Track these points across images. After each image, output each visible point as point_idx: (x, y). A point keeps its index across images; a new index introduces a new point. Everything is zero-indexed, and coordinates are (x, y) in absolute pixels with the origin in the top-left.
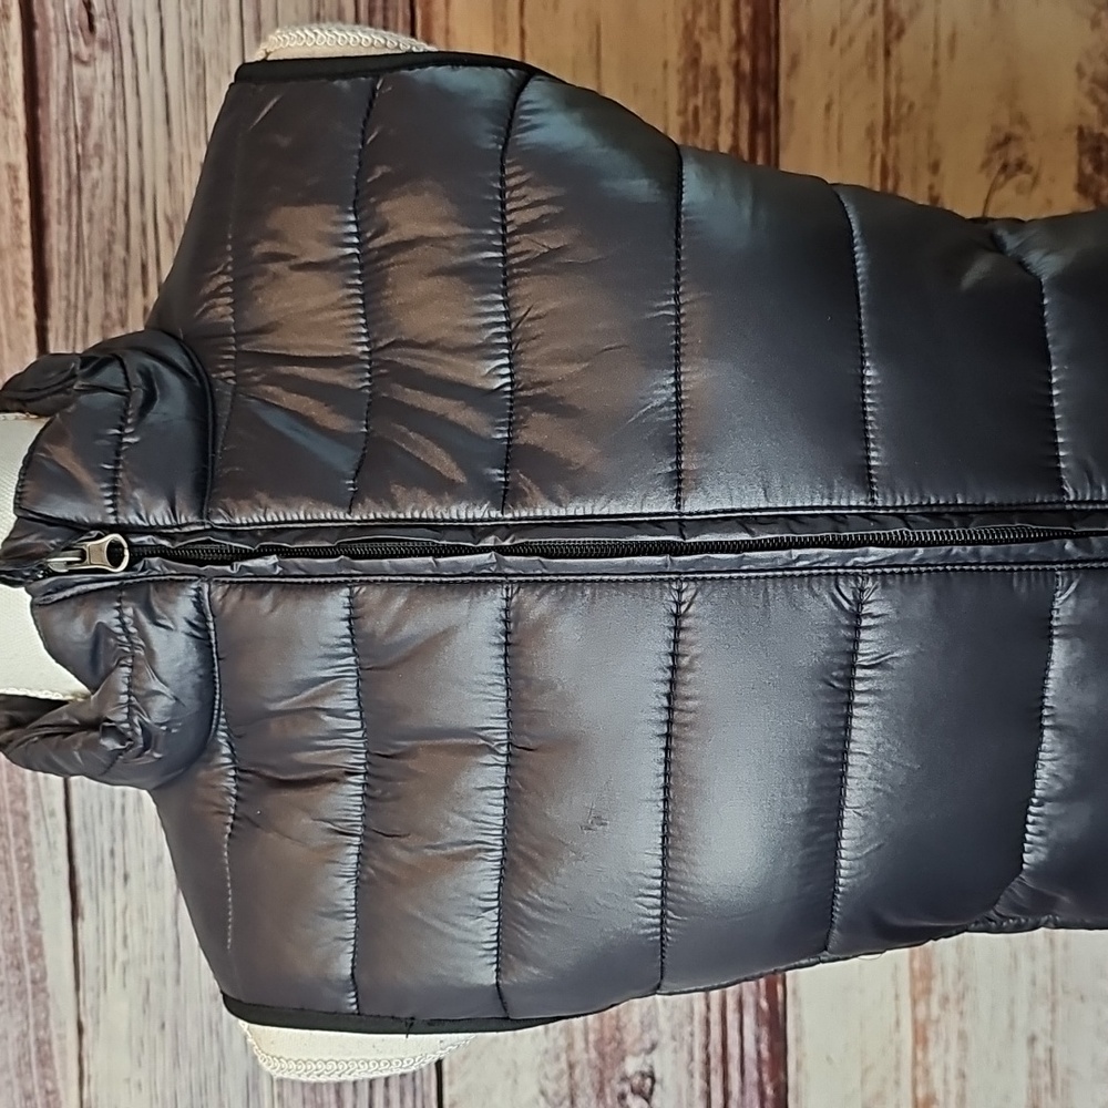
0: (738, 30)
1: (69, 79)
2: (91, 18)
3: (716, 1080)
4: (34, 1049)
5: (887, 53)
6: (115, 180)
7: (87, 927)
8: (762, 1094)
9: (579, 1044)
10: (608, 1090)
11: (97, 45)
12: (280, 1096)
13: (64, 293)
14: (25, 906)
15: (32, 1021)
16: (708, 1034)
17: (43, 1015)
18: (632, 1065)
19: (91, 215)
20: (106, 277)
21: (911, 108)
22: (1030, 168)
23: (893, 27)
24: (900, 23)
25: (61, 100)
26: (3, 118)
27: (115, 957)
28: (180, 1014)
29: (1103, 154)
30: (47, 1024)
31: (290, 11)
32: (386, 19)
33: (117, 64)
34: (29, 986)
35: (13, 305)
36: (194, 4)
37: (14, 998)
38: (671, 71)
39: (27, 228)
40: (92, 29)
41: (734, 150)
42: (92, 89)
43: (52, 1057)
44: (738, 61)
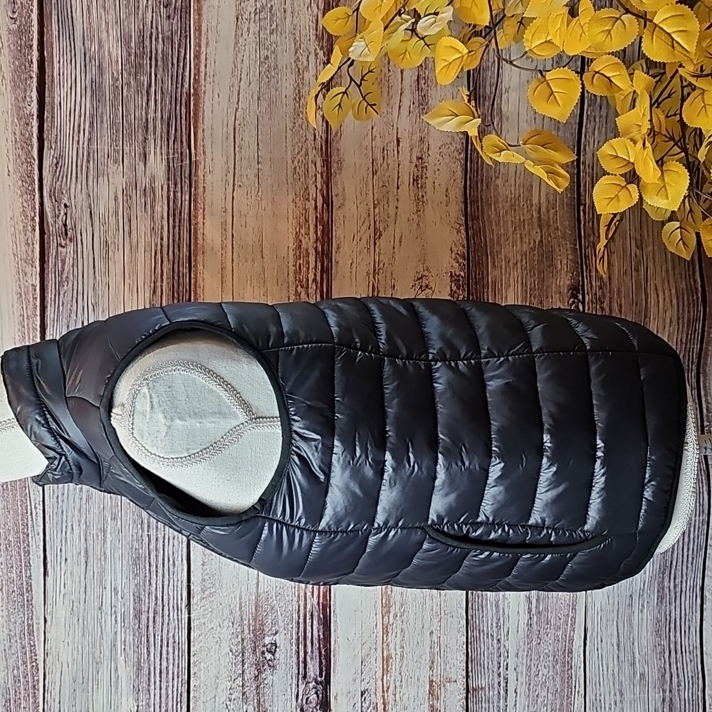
0: (317, 235)
2: (66, 230)
3: (301, 647)
4: (26, 628)
5: (375, 244)
6: (73, 290)
7: (49, 579)
8: (320, 653)
9: (246, 631)
10: (257, 650)
11: (68, 240)
12: (124, 649)
13: (52, 332)
14: (26, 570)
15: (26, 616)
16: (299, 628)
17: (31, 615)
18: (267, 640)
19: (63, 303)
21: (384, 264)
22: (431, 288)
23: (377, 234)
24: (380, 232)
25: (54, 260)
26: (30, 267)
27: (60, 592)
28: (85, 615)
29: (461, 282)
30: (32, 618)
31: (142, 226)
32: (179, 229)
33: (75, 247)
34: (26, 603)
35: (31, 337)
36: (105, 224)
37: (19, 607)
38: (291, 250)
39: (38, 308)
40: (66, 234)
41: (315, 280)
42: (65, 257)
43: (33, 632)
44: (316, 247)
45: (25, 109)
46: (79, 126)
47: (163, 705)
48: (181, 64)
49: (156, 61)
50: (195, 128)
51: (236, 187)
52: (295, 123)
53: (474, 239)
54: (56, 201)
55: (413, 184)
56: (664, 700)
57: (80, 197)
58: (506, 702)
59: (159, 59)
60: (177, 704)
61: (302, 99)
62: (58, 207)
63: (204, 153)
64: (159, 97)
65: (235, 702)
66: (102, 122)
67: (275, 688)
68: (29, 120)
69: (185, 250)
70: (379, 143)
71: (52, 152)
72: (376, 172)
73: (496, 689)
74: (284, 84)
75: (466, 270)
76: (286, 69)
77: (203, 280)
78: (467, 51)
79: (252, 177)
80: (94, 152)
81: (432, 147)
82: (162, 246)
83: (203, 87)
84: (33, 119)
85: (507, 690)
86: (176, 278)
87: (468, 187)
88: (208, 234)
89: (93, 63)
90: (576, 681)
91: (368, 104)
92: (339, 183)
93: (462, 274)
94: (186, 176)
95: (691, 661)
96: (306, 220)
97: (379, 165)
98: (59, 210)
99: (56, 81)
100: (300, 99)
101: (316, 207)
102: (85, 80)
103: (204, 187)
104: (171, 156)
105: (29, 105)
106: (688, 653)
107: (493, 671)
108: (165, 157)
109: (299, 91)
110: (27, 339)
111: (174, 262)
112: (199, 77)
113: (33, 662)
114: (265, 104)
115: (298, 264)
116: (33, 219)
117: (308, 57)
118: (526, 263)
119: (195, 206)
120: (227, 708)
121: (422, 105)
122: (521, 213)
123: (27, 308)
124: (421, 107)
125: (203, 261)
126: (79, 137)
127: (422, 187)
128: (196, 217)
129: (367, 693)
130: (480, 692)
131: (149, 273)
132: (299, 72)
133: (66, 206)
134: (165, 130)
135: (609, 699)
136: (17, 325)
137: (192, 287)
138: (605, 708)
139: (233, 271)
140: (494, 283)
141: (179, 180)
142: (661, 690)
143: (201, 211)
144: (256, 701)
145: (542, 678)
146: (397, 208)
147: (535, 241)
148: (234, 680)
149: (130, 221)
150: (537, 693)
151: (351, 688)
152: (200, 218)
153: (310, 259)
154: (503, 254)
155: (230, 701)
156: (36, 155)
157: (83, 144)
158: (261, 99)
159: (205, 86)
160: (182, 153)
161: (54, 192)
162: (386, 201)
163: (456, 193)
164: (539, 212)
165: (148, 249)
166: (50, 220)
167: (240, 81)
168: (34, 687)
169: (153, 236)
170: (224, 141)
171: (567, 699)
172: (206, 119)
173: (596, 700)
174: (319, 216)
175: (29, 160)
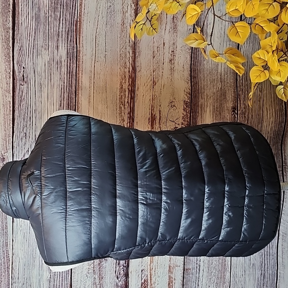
0: (129, 83)
1: (20, 88)
2: (24, 78)
4: (5, 244)
5: (153, 87)
6: (26, 104)
7: (15, 224)
11: (24, 82)
13: (17, 122)
15: (5, 239)
17: (7, 238)
19: (22, 109)
20: (24, 119)
21: (157, 96)
22: (176, 106)
23: (154, 83)
24: (156, 82)
25: (18, 91)
26: (8, 93)
27: (19, 229)
28: (30, 238)
29: (188, 104)
30: (7, 240)
31: (56, 77)
32: (72, 79)
33: (27, 85)
34: (5, 233)
35: (8, 123)
36: (40, 76)
37: (2, 235)
38: (118, 89)
39: (11, 111)
40: (24, 80)
41: (128, 102)
42: (23, 89)
43: (8, 245)
44: (129, 88)
45: (6, 25)
46: (30, 33)
47: (61, 275)
48: (74, 8)
49: (63, 6)
50: (79, 36)
51: (96, 62)
52: (121, 35)
53: (194, 86)
54: (19, 65)
55: (170, 62)
56: (261, 274)
57: (30, 64)
58: (199, 274)
59: (65, 5)
60: (66, 275)
61: (125, 25)
62: (20, 68)
63: (83, 47)
64: (64, 22)
65: (90, 274)
66: (40, 32)
67: (107, 269)
68: (8, 30)
69: (74, 88)
70: (156, 44)
71: (18, 44)
72: (155, 57)
73: (195, 269)
74: (117, 18)
75: (190, 100)
76: (118, 11)
77: (81, 101)
78: (201, 11)
79: (103, 58)
80: (36, 45)
81: (178, 47)
82: (64, 86)
83: (83, 18)
84: (10, 30)
85: (200, 270)
86: (70, 100)
87: (192, 64)
88: (84, 81)
89: (36, 6)
90: (227, 266)
91: (153, 29)
92: (139, 61)
93: (189, 101)
94: (75, 56)
95: (273, 259)
96: (125, 76)
97: (156, 54)
98: (21, 69)
99: (20, 13)
100: (124, 24)
101: (129, 71)
102: (33, 14)
103: (82, 61)
104: (69, 48)
105: (9, 24)
106: (272, 256)
107: (195, 262)
108: (66, 48)
109: (123, 21)
110: (6, 124)
111: (69, 93)
112: (81, 14)
113: (7, 257)
114: (109, 26)
115: (121, 95)
116: (10, 73)
117: (128, 7)
118: (215, 97)
119: (78, 69)
120: (87, 276)
121: (175, 29)
122: (213, 76)
123: (6, 111)
124: (174, 30)
125: (81, 93)
126: (30, 38)
127: (173, 64)
128: (79, 74)
129: (144, 270)
130: (189, 270)
131: (58, 97)
132: (124, 13)
133: (24, 68)
134: (66, 36)
135: (240, 274)
136: (2, 118)
137: (76, 103)
138: (238, 277)
139: (94, 97)
140: (201, 105)
141: (72, 58)
142: (260, 270)
143: (81, 71)
144: (99, 273)
145: (214, 265)
146: (163, 72)
147: (219, 88)
148: (90, 265)
149: (51, 75)
150: (211, 271)
151: (137, 269)
152: (80, 74)
153: (126, 93)
154: (205, 93)
155: (88, 273)
156: (11, 46)
157: (31, 41)
158: (107, 24)
159: (84, 18)
160: (73, 46)
161: (19, 62)
162: (158, 69)
163: (187, 67)
164: (221, 76)
165: (58, 87)
166: (17, 74)
167: (99, 16)
168: (8, 267)
169: (60, 81)
170: (91, 42)
171: (224, 274)
172: (84, 33)
173: (235, 274)
174: (130, 75)
175: (8, 48)
